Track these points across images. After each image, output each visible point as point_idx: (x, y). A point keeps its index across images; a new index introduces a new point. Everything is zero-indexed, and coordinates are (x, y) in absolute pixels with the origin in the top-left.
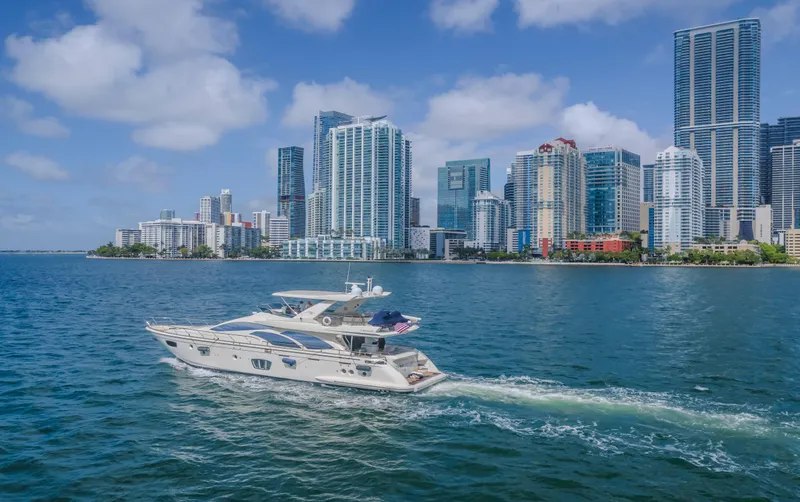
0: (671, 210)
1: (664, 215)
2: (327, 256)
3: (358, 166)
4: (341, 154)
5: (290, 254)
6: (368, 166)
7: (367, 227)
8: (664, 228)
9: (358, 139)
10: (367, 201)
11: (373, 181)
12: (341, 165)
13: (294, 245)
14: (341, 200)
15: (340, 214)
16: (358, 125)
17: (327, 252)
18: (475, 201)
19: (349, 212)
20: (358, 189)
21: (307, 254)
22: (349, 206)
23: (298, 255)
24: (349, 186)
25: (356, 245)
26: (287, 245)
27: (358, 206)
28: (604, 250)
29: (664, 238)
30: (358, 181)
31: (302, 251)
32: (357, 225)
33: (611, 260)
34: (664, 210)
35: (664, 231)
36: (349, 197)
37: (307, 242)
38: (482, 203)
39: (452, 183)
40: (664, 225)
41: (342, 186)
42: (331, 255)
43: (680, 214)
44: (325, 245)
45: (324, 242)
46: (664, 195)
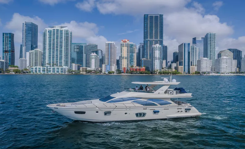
0: (157, 60)
1: (155, 62)
2: (50, 73)
3: (57, 42)
4: (50, 37)
5: (34, 72)
6: (61, 42)
7: (61, 63)
8: (155, 65)
9: (57, 33)
10: (61, 54)
11: (63, 48)
12: (50, 41)
13: (36, 69)
14: (50, 53)
15: (50, 58)
16: (57, 28)
17: (50, 71)
18: (91, 56)
19: (53, 58)
20: (57, 50)
21: (41, 72)
22: (53, 56)
23: (38, 72)
24: (53, 49)
25: (57, 69)
26: (33, 69)
27: (57, 56)
28: (141, 71)
29: (155, 68)
30: (57, 47)
31: (39, 71)
32: (57, 62)
33: (144, 73)
34: (156, 60)
35: (155, 66)
36: (53, 52)
37: (38, 68)
38: (93, 56)
39: (75, 50)
40: (156, 64)
41: (50, 49)
42: (52, 72)
43: (159, 62)
44: (49, 69)
45: (49, 67)
46: (155, 56)
